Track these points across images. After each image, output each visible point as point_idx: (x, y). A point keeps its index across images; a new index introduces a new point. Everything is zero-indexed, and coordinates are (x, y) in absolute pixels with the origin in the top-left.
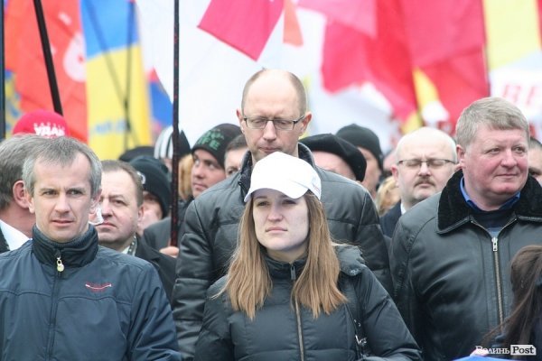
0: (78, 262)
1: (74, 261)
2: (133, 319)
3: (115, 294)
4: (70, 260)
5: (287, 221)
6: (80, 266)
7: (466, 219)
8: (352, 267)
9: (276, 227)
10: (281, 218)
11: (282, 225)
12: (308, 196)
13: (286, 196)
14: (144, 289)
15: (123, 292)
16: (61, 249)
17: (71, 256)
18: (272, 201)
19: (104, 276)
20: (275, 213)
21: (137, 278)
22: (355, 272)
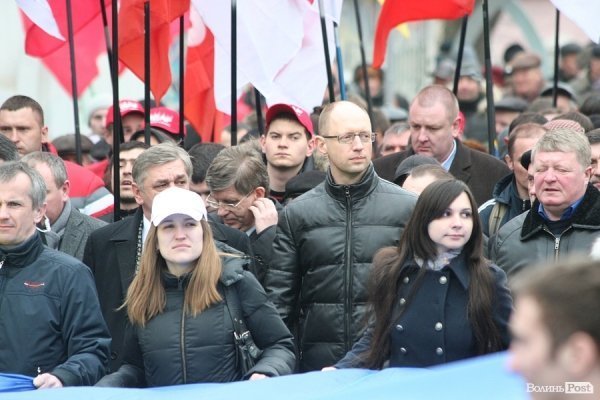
0: (22, 263)
2: (62, 313)
3: (47, 291)
4: (14, 263)
5: (190, 239)
6: (23, 267)
7: (540, 227)
9: (181, 244)
10: (185, 236)
11: (187, 242)
14: (72, 286)
15: (55, 289)
16: (5, 253)
17: (15, 259)
18: (178, 223)
19: (41, 275)
20: (181, 233)
21: (67, 277)
22: (229, 282)
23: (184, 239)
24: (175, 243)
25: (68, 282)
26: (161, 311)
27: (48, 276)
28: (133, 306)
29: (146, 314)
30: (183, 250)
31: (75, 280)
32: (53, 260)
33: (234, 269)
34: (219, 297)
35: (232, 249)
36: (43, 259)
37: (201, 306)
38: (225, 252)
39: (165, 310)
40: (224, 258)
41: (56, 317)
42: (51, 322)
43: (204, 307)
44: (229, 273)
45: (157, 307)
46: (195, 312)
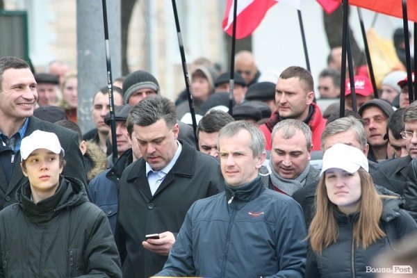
0: (247, 199)
1: (245, 198)
2: (276, 236)
3: (266, 218)
4: (241, 198)
5: (348, 187)
6: (248, 201)
8: (388, 215)
9: (340, 191)
10: (343, 185)
11: (345, 189)
12: (361, 171)
13: (345, 171)
14: (285, 215)
15: (272, 217)
16: (234, 190)
17: (242, 196)
18: (338, 174)
19: (262, 207)
20: (340, 182)
21: (281, 208)
22: (388, 219)
23: (342, 187)
24: (336, 190)
25: (281, 212)
26: (335, 241)
27: (267, 207)
28: (314, 237)
29: (323, 243)
30: (341, 196)
31: (287, 211)
32: (271, 196)
33: (392, 208)
34: (382, 233)
35: (390, 192)
36: (264, 196)
37: (369, 241)
38: (385, 194)
39: (339, 241)
40: (384, 200)
41: (272, 238)
42: (269, 241)
43: (371, 242)
44: (388, 212)
45: (332, 238)
46: (365, 245)
